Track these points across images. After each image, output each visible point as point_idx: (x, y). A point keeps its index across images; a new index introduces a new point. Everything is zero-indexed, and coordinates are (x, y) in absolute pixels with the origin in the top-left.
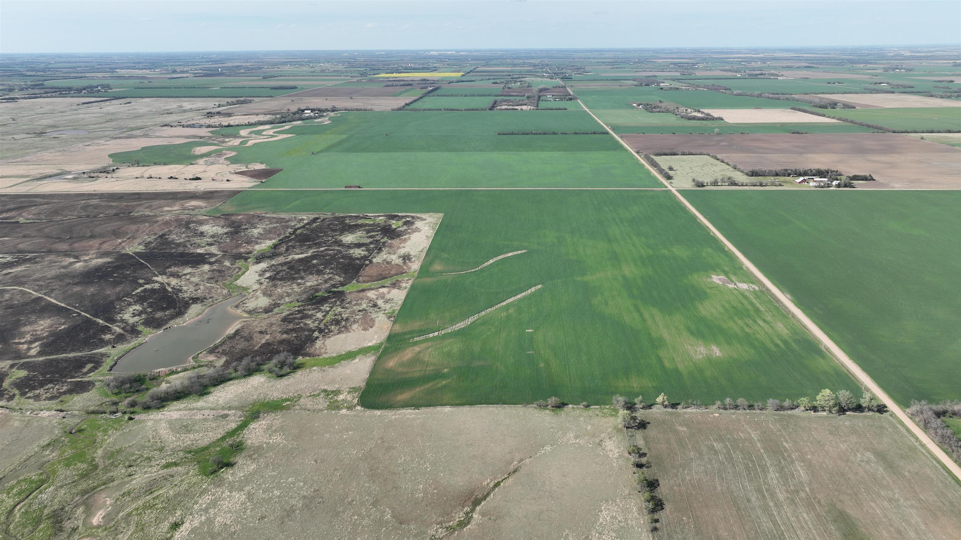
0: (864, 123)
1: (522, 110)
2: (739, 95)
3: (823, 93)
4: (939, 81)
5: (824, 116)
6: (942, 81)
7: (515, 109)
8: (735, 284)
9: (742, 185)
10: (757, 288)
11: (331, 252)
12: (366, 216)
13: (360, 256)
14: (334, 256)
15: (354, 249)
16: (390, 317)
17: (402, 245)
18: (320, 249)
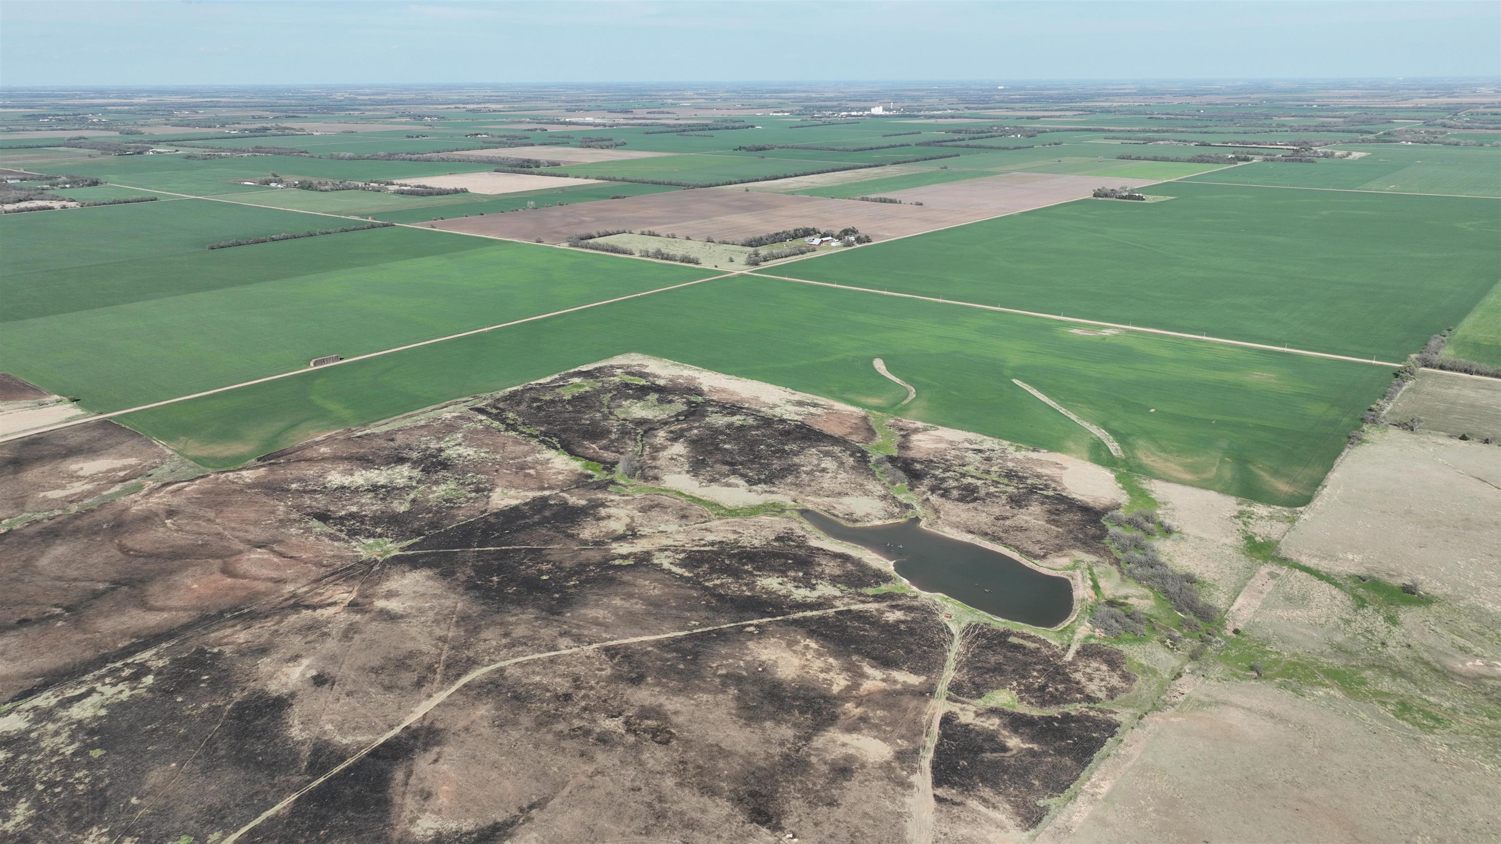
0: (646, 180)
1: (64, 207)
2: (351, 159)
3: (457, 150)
4: (531, 130)
5: (567, 176)
6: (536, 129)
7: (50, 208)
8: (1102, 332)
9: (786, 257)
10: (1121, 331)
11: (696, 431)
12: (540, 384)
13: (750, 421)
14: (722, 433)
15: (707, 419)
16: (1034, 450)
17: (744, 396)
18: (661, 435)
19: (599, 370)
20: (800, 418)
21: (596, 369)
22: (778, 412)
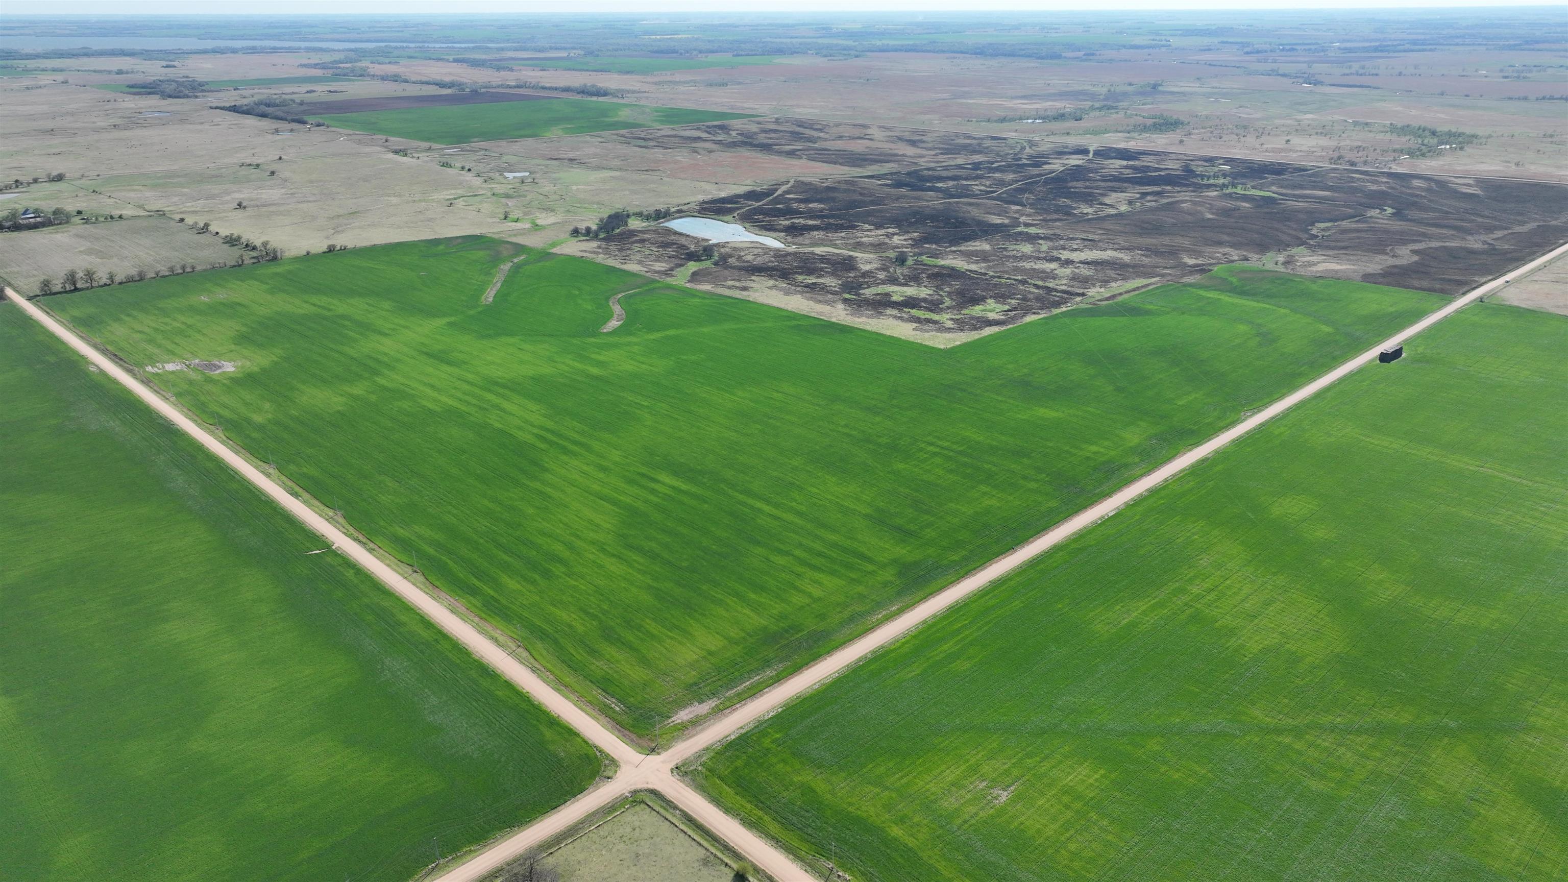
8: (188, 366)
10: (149, 369)
11: (851, 275)
12: (1034, 313)
13: (800, 278)
14: (827, 272)
15: (840, 282)
16: (583, 257)
17: (799, 296)
18: (882, 275)
19: (975, 328)
20: (753, 278)
21: (981, 328)
22: (771, 283)
